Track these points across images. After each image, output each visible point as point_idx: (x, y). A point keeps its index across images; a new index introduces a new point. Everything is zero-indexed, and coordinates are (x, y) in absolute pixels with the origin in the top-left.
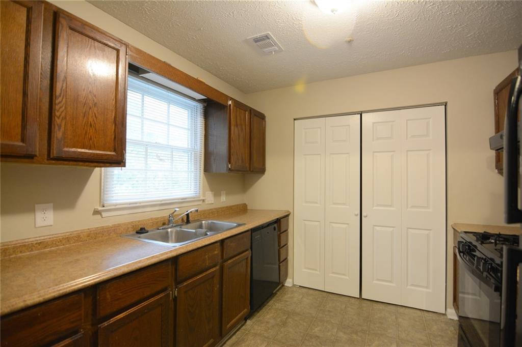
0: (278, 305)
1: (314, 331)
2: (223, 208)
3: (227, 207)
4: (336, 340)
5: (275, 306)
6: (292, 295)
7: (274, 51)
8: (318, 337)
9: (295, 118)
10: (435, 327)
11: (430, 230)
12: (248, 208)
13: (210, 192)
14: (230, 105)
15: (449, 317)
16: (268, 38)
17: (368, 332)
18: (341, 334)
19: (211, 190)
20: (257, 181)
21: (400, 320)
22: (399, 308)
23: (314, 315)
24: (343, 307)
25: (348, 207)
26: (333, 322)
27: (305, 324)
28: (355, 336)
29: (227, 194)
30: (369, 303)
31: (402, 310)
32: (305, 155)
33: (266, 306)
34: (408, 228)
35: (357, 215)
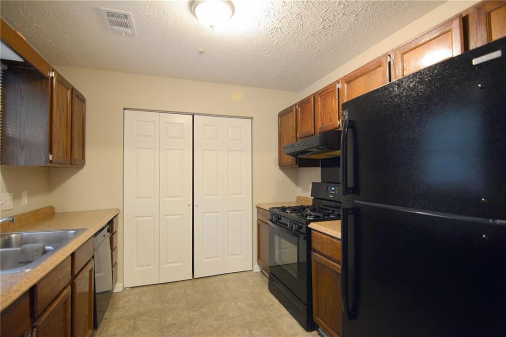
0: (117, 314)
1: (167, 322)
2: (26, 214)
3: (30, 213)
4: (191, 319)
5: (114, 316)
6: (128, 299)
7: (125, 33)
8: (175, 324)
9: (125, 107)
10: (250, 280)
11: (242, 210)
12: (57, 211)
13: (8, 194)
14: (52, 77)
15: (255, 271)
16: (127, 18)
17: (211, 303)
18: (192, 313)
19: (9, 191)
20: (71, 177)
21: (228, 284)
22: (223, 276)
23: (160, 308)
24: (182, 290)
25: (181, 199)
26: (180, 306)
27: (156, 319)
28: (203, 310)
29: (29, 195)
30: (200, 280)
31: (226, 276)
32: (136, 148)
33: (103, 321)
34: (229, 211)
35: (189, 206)
